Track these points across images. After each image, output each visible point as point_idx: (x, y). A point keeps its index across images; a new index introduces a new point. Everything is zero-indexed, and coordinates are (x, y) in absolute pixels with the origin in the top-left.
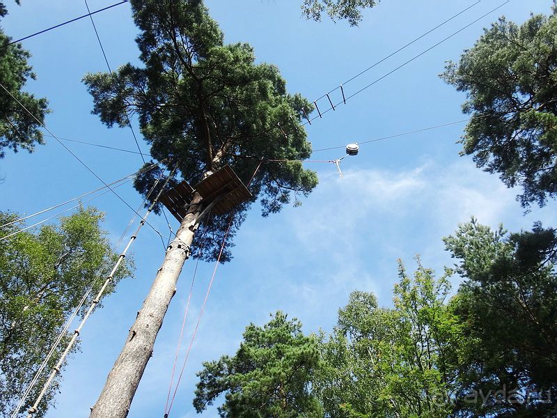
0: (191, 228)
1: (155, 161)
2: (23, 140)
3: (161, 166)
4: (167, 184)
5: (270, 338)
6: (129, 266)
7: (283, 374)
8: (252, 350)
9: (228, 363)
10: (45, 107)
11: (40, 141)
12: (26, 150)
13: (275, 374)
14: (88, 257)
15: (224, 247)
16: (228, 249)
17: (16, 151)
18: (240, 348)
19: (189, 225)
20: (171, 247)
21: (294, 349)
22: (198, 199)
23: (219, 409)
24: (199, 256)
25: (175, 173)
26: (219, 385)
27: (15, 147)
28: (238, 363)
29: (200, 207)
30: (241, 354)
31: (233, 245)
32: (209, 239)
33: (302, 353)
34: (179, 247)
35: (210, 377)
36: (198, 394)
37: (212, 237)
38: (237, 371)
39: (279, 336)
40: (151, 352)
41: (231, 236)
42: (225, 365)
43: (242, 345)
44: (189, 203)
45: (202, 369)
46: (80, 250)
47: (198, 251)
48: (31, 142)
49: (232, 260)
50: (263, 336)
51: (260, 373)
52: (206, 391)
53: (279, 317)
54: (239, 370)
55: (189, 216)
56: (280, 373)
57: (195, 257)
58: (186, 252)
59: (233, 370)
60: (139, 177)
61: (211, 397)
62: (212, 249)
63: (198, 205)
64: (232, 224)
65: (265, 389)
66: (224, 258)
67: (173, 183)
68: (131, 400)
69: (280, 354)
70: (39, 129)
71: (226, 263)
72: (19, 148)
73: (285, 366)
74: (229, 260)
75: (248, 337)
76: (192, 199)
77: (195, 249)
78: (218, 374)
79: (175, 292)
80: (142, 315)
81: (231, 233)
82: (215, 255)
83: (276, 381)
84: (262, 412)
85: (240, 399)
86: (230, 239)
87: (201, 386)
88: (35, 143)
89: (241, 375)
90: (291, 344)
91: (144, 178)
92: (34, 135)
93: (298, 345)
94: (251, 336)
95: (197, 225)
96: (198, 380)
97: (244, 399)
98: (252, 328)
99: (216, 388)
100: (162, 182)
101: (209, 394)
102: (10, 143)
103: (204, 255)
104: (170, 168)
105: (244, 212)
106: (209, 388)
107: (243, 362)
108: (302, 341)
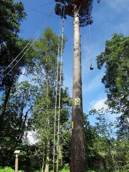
0: (77, 16)
1: (58, 3)
2: (22, 17)
3: (60, 3)
4: (64, 8)
5: (114, 42)
6: (65, 38)
7: (121, 50)
8: (109, 48)
9: (103, 54)
10: (22, 4)
11: (26, 15)
12: (24, 20)
13: (118, 51)
14: (54, 41)
15: (89, 19)
16: (91, 19)
17: (22, 21)
18: (105, 48)
19: (76, 15)
20: (74, 24)
21: (123, 42)
22: (75, 6)
23: (105, 67)
24: (83, 26)
25: (65, 3)
26: (103, 61)
27: (21, 20)
28: (106, 53)
29: (77, 8)
30: (106, 50)
31: (92, 17)
32: (84, 19)
33: (125, 42)
34: (76, 23)
35: (100, 59)
36: (98, 65)
37: (84, 18)
38: (107, 55)
39: (116, 40)
40: (81, 52)
41: (90, 15)
42: (103, 55)
43: (106, 47)
44: (73, 9)
45: (97, 58)
46: (51, 41)
47: (82, 24)
48: (24, 16)
49: (93, 22)
50: (111, 42)
51: (114, 53)
52: (100, 64)
53: (115, 35)
54: (107, 54)
55: (75, 13)
56: (120, 50)
57: (82, 27)
58: (79, 23)
59: (106, 55)
60: (56, 10)
61: (102, 65)
62: (86, 22)
63: (76, 8)
64: (89, 11)
65: (117, 56)
66: (91, 23)
67: (66, 7)
68: (81, 64)
69: (118, 45)
70: (24, 11)
71: (92, 24)
72: (22, 20)
73: (121, 48)
74: (92, 23)
75: (107, 45)
76: (74, 8)
77: (81, 24)
78: (102, 58)
79: (80, 36)
80: (74, 44)
81: (90, 14)
82: (88, 23)
83: (120, 53)
84: (118, 62)
85: (110, 61)
86: (90, 16)
87: (98, 62)
88: (25, 16)
89: (108, 55)
90: (121, 41)
91: (57, 10)
92: (24, 14)
93: (123, 41)
94: (108, 44)
95: (79, 14)
96: (97, 61)
97: (111, 61)
98: (107, 42)
99: (102, 62)
100: (63, 8)
101: (101, 64)
102: (20, 20)
103: (85, 25)
104: (63, 3)
105: (91, 5)
106: (100, 62)
107: (108, 52)
108: (124, 39)
